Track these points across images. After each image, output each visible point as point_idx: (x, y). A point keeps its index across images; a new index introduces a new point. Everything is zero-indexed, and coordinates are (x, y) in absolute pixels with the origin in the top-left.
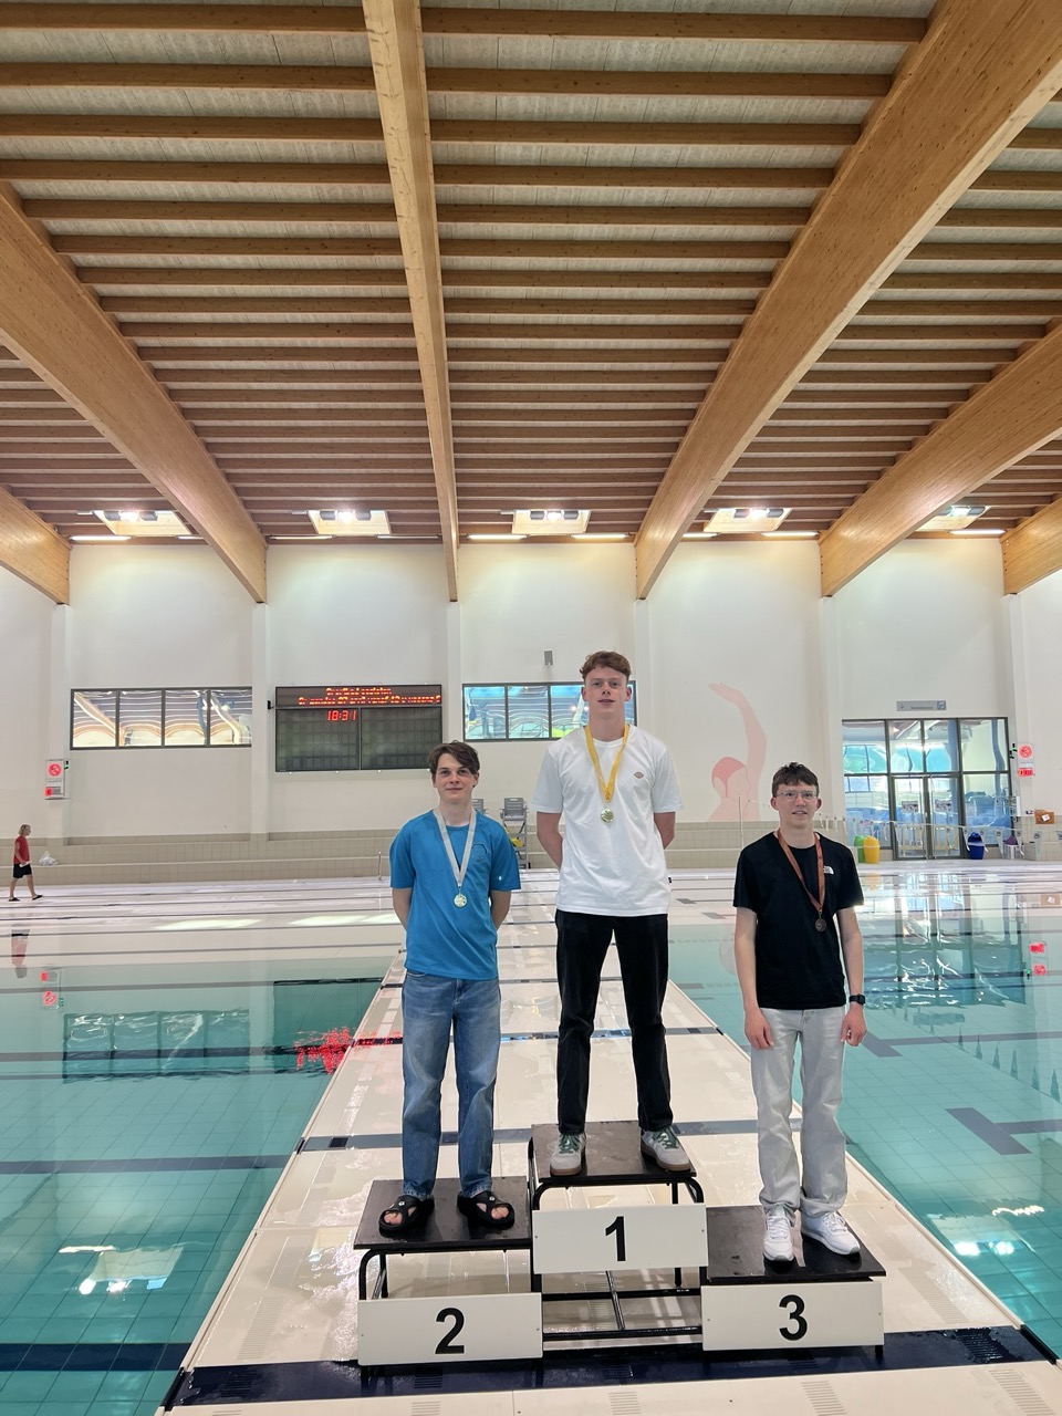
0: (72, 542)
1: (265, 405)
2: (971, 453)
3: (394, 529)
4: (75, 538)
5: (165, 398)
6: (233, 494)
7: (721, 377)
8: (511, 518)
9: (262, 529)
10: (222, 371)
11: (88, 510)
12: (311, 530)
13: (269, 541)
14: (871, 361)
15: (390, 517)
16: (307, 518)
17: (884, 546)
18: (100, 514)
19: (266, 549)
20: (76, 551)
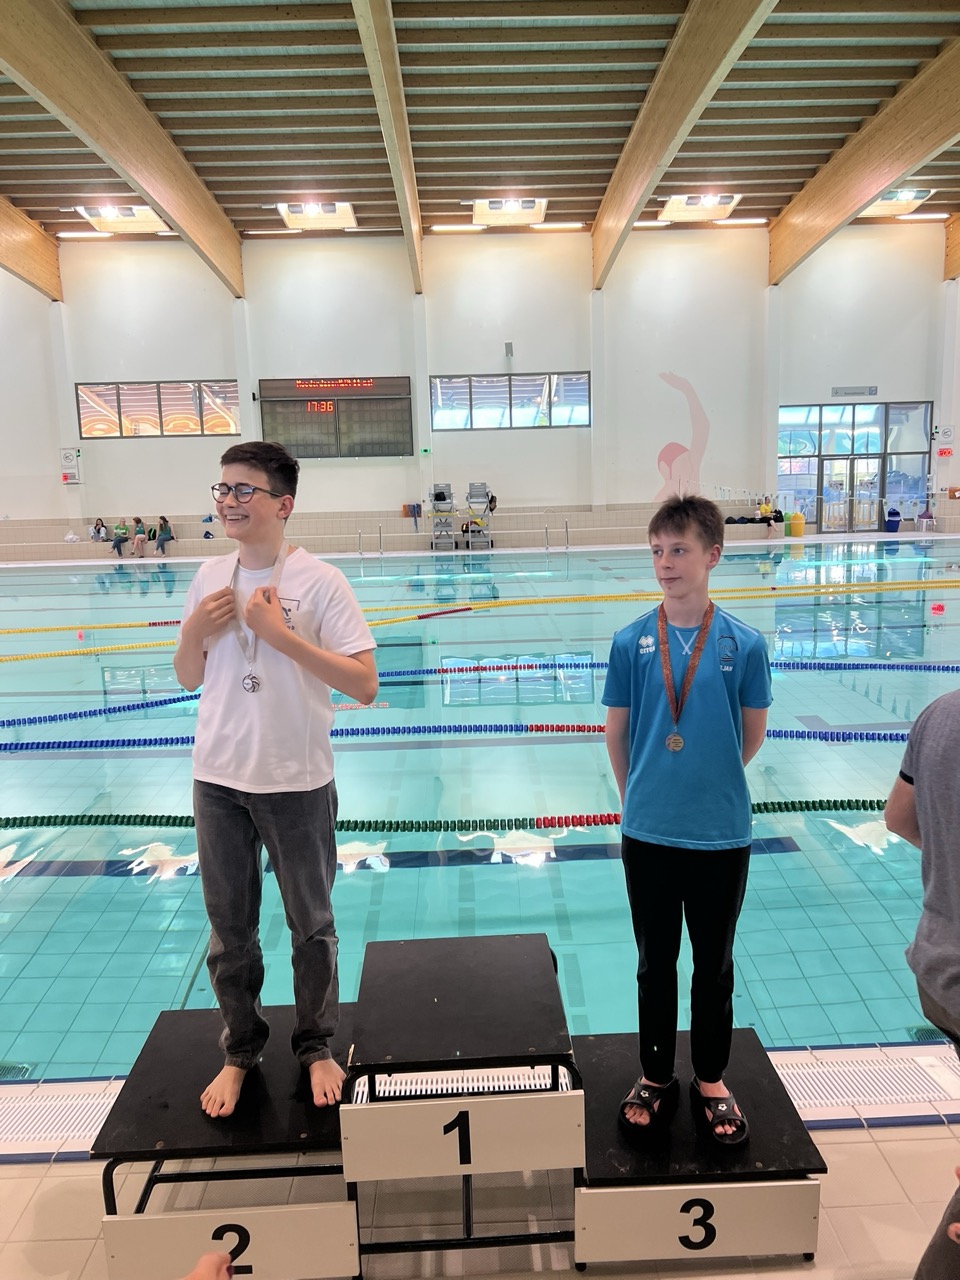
0: (58, 239)
1: (224, 94)
2: (913, 134)
3: (360, 221)
4: (62, 235)
5: (127, 89)
6: (204, 188)
7: (669, 55)
8: (470, 208)
9: (236, 223)
10: (179, 59)
11: (70, 206)
12: (281, 224)
13: (243, 236)
14: (817, 35)
15: (356, 209)
16: (275, 211)
17: (827, 232)
18: (81, 210)
19: (241, 244)
20: (64, 247)
